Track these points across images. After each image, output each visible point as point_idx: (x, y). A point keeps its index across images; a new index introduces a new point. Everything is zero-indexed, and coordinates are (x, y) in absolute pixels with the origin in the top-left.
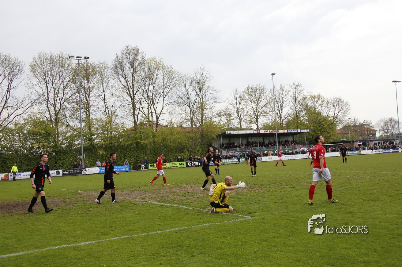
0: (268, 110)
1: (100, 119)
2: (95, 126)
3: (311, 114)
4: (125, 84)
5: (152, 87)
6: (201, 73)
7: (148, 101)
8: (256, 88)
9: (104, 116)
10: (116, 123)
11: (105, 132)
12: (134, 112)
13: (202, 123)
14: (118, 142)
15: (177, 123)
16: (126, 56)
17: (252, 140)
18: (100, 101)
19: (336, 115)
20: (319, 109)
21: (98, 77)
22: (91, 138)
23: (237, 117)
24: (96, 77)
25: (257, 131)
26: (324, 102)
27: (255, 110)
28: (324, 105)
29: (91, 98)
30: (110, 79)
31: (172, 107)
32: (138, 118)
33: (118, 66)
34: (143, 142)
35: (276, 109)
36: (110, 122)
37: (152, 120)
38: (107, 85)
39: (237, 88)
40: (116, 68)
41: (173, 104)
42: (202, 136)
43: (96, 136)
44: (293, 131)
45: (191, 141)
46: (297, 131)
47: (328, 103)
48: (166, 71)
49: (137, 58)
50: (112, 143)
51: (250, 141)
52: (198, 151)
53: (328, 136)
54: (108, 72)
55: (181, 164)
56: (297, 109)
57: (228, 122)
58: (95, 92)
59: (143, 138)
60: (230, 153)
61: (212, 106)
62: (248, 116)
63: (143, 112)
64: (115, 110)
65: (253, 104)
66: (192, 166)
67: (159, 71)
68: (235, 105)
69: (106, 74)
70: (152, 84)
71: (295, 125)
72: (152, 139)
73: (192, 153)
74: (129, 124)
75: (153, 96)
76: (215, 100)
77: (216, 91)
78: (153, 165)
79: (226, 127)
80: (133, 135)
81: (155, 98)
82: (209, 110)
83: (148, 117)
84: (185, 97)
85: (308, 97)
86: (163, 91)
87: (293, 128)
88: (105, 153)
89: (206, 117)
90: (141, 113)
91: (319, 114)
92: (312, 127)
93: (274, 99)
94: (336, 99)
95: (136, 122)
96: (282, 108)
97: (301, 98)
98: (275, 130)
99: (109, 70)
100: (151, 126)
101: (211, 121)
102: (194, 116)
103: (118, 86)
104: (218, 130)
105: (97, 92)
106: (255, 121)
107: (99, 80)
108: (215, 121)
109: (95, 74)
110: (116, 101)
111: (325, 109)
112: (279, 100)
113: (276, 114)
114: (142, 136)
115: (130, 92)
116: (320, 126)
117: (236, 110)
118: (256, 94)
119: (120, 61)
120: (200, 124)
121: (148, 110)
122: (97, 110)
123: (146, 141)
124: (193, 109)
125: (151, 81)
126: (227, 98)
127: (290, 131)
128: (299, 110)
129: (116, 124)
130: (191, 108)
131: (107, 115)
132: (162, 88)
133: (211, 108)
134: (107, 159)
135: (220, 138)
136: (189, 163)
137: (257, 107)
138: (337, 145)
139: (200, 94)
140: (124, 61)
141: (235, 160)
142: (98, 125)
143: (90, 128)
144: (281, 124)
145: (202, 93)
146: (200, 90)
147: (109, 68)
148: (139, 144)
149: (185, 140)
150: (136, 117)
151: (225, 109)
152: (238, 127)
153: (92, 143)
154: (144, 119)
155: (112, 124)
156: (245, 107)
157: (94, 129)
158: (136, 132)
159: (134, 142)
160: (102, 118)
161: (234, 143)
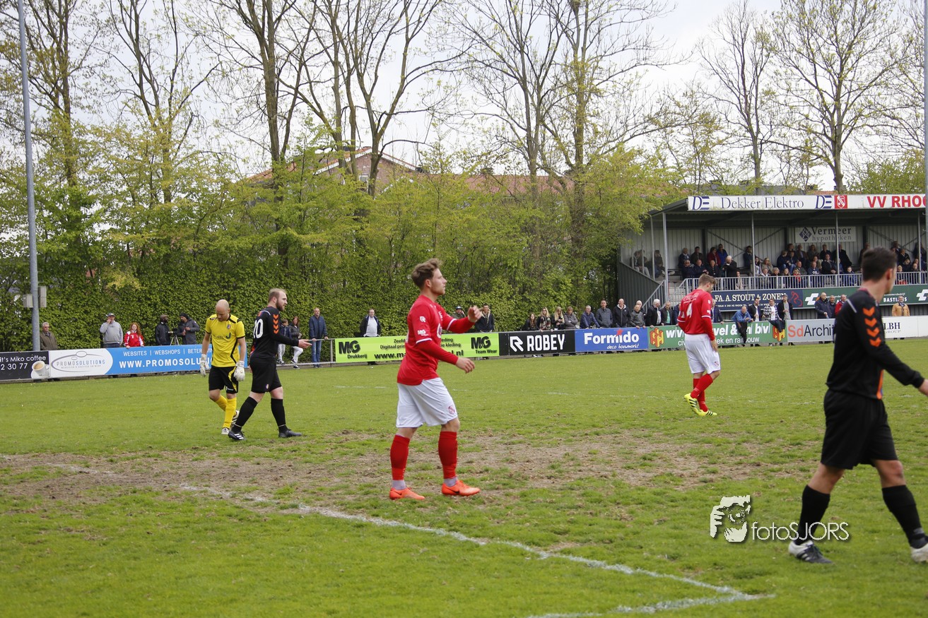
0: (891, 102)
1: (118, 130)
2: (95, 164)
7: (336, 53)
9: (133, 118)
10: (191, 152)
11: (137, 188)
12: (272, 105)
13: (579, 157)
14: (196, 238)
15: (465, 156)
17: (810, 240)
18: (116, 48)
22: (74, 213)
23: (743, 131)
25: (832, 199)
27: (829, 100)
31: (443, 84)
32: (291, 128)
34: (308, 238)
36: (164, 144)
37: (353, 143)
41: (451, 68)
42: (578, 217)
43: (97, 207)
45: (524, 239)
50: (170, 238)
51: (799, 247)
52: (557, 285)
55: (480, 341)
57: (698, 153)
59: (309, 222)
61: (627, 79)
62: (795, 126)
63: (315, 105)
64: (185, 90)
65: (820, 71)
66: (526, 353)
68: (735, 76)
72: (352, 229)
73: (530, 294)
74: (250, 159)
75: (360, 33)
76: (642, 54)
77: (647, 12)
78: (355, 342)
79: (689, 180)
80: (265, 207)
81: (369, 42)
82: (610, 99)
83: (334, 127)
84: (505, 39)
88: (137, 285)
89: (596, 132)
90: (303, 107)
100: (350, 166)
101: (621, 151)
102: (541, 128)
104: (650, 192)
106: (829, 153)
108: (640, 152)
114: (305, 212)
115: (252, 11)
117: (736, 101)
118: (839, 25)
120: (571, 165)
121: (337, 95)
122: (101, 89)
123: (321, 237)
124: (538, 94)
126: (700, 45)
129: (191, 156)
130: (530, 88)
131: (149, 114)
133: (619, 88)
134: (150, 311)
135: (659, 226)
136: (516, 338)
137: (839, 87)
139: (573, 25)
142: (109, 158)
143: (69, 173)
146: (575, 7)
148: (291, 249)
149: (499, 237)
150: (279, 124)
151: (685, 95)
152: (745, 178)
153: (78, 238)
154: (319, 136)
155: (172, 157)
156: (783, 84)
157: (91, 173)
158: (279, 195)
159: (272, 241)
160: (125, 126)
161: (721, 254)
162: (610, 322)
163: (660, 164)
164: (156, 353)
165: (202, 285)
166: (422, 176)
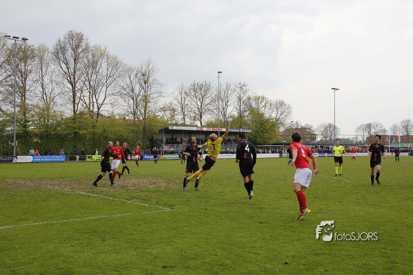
0: (212, 108)
1: (37, 105)
3: (254, 115)
4: (66, 70)
5: (95, 76)
6: (147, 65)
7: (90, 90)
8: (202, 85)
9: (41, 102)
10: (54, 111)
11: (41, 119)
12: (74, 101)
13: (145, 116)
14: (54, 131)
15: (119, 114)
16: (69, 41)
18: (38, 86)
19: (278, 117)
20: (262, 110)
21: (37, 61)
22: (25, 124)
23: (181, 112)
24: (34, 61)
25: (200, 128)
26: (267, 104)
27: (200, 107)
28: (268, 106)
29: (28, 82)
30: (50, 64)
31: (115, 98)
32: (78, 106)
33: (60, 51)
34: (81, 132)
35: (221, 108)
36: (48, 109)
37: (93, 110)
38: (46, 70)
39: (183, 84)
40: (58, 53)
41: (117, 95)
42: (144, 129)
43: (31, 123)
44: (235, 131)
45: (132, 134)
46: (240, 130)
47: (271, 105)
48: (111, 61)
49: (81, 44)
50: (48, 131)
53: (269, 137)
54: (48, 56)
56: (241, 109)
57: (172, 117)
58: (32, 76)
59: (82, 128)
60: (172, 149)
61: (156, 99)
62: (192, 112)
63: (84, 101)
64: (54, 97)
65: (198, 101)
66: (131, 160)
67: (103, 60)
68: (180, 100)
69: (46, 58)
70: (95, 73)
71: (239, 125)
72: (92, 130)
73: (133, 146)
74: (68, 113)
75: (96, 86)
76: (160, 94)
77: (161, 85)
78: (92, 156)
79: (169, 122)
80: (71, 124)
81: (98, 88)
82: (152, 104)
83: (89, 107)
84: (129, 89)
85: (253, 97)
86: (107, 81)
87: (236, 127)
88: (40, 141)
89: (149, 111)
90: (81, 102)
91: (262, 115)
92: (254, 128)
93: (219, 97)
94: (279, 102)
95: (76, 110)
96: (227, 106)
97: (246, 98)
98: (218, 129)
99: (50, 54)
100: (92, 116)
101: (155, 115)
102: (137, 109)
103: (58, 72)
104: (161, 125)
105: (35, 77)
106: (199, 118)
107: (38, 64)
108: (159, 116)
109: (33, 57)
110: (56, 87)
111: (268, 111)
112: (224, 99)
113: (220, 112)
114: (81, 126)
115: (70, 80)
116: (262, 127)
117: (180, 106)
118: (202, 91)
119: (62, 45)
120: (143, 118)
121: (90, 99)
122: (33, 96)
123: (84, 132)
125: (95, 69)
126: (173, 93)
127: (233, 131)
128: (243, 109)
130: (135, 100)
131: (44, 102)
132: (105, 78)
133: (154, 101)
134: (42, 147)
135: (162, 133)
136: (129, 156)
137: (202, 104)
138: (277, 146)
139: (145, 87)
140: (67, 46)
141: (176, 156)
142: (34, 112)
143: (24, 115)
144: (224, 122)
145: (147, 86)
146: (145, 83)
147: (49, 52)
148: (77, 134)
149: (126, 133)
150: (75, 105)
151: (169, 104)
152: (182, 123)
153: (26, 130)
154: (85, 109)
155: (49, 112)
156: (190, 103)
157: (30, 115)
158: (75, 122)
159: (73, 132)
160: (39, 104)
161: (176, 139)
162: (151, 153)
163: (163, 119)
164: (44, 157)
165: (55, 142)
166: (109, 119)
